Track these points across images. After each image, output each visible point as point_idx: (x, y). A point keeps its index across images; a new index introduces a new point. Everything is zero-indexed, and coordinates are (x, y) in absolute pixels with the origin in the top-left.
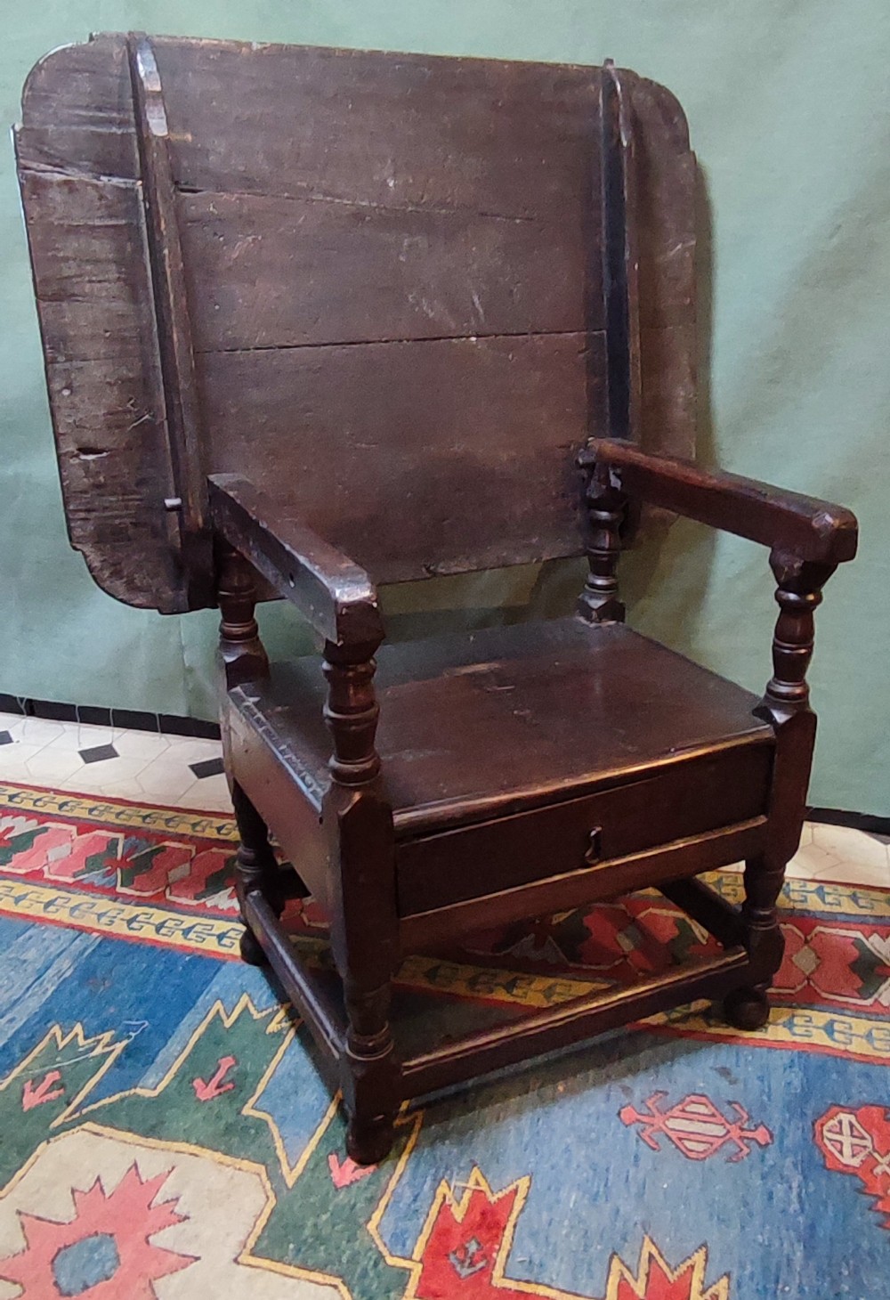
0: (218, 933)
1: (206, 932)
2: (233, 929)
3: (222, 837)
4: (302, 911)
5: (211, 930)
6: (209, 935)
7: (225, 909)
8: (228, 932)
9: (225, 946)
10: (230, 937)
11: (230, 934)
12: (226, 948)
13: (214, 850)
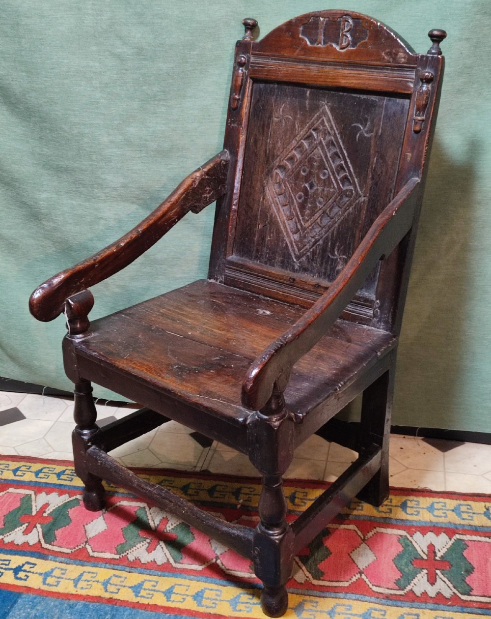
0: (14, 567)
1: (4, 566)
2: (28, 563)
3: (17, 478)
4: (86, 542)
5: (8, 565)
6: (6, 569)
7: (20, 544)
8: (23, 565)
9: (21, 579)
10: (25, 571)
11: (26, 567)
12: (22, 581)
13: (11, 490)
